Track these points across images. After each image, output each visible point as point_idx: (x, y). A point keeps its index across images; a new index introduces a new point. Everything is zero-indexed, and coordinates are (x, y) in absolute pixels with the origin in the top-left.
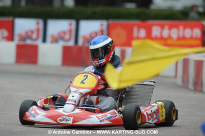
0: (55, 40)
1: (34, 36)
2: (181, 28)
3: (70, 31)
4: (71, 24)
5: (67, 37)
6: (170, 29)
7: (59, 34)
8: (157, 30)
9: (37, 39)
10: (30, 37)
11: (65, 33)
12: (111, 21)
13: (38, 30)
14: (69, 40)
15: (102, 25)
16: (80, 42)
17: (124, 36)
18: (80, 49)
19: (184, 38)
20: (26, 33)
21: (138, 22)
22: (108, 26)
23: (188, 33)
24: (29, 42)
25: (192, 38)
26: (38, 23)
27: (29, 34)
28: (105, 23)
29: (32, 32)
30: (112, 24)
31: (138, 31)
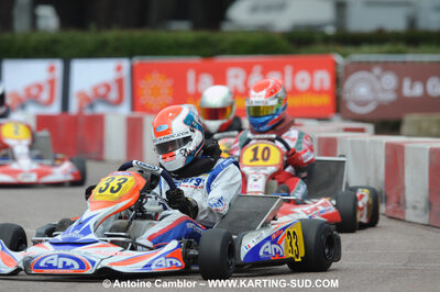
2: (289, 70)
3: (51, 83)
4: (52, 70)
5: (44, 96)
6: (264, 73)
7: (28, 90)
8: (236, 77)
11: (40, 87)
12: (137, 60)
14: (49, 102)
15: (119, 68)
16: (74, 107)
17: (167, 91)
18: (75, 119)
19: (295, 92)
21: (196, 60)
22: (133, 71)
23: (303, 80)
25: (311, 90)
28: (125, 63)
30: (140, 64)
31: (197, 80)
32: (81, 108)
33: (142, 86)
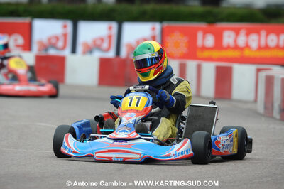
0: (89, 50)
1: (60, 44)
2: (263, 33)
3: (110, 37)
4: (110, 28)
5: (105, 45)
6: (248, 34)
7: (94, 41)
8: (229, 37)
9: (64, 48)
10: (54, 46)
11: (102, 40)
12: (166, 24)
13: (65, 35)
14: (108, 50)
15: (154, 29)
16: (124, 53)
17: (184, 45)
18: (124, 62)
19: (267, 47)
20: (49, 39)
21: (203, 25)
22: (163, 31)
23: (272, 40)
24: (52, 52)
25: (278, 47)
26: (65, 27)
27: (53, 41)
28: (158, 26)
29: (57, 38)
30: (167, 27)
31: (204, 38)
32: (128, 54)
33: (168, 41)
